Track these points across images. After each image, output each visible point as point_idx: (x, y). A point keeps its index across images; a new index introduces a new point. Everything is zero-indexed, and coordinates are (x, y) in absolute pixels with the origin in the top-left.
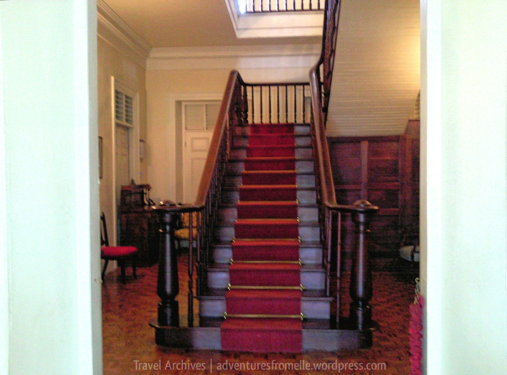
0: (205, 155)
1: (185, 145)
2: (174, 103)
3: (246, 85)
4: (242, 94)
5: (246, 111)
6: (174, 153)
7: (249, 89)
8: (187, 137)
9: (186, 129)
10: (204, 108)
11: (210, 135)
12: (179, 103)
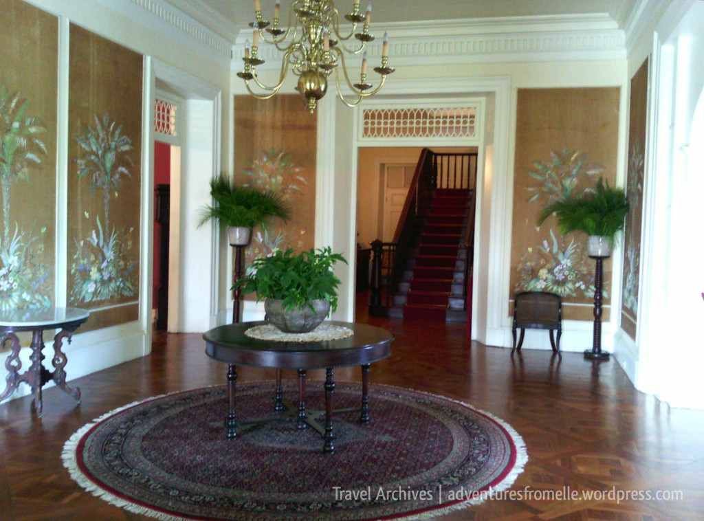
0: (401, 208)
1: (387, 200)
2: (379, 166)
3: (437, 155)
4: (433, 162)
5: (436, 175)
6: (377, 204)
7: (439, 158)
8: (388, 193)
9: (387, 186)
10: (403, 169)
11: (406, 191)
12: (383, 165)
